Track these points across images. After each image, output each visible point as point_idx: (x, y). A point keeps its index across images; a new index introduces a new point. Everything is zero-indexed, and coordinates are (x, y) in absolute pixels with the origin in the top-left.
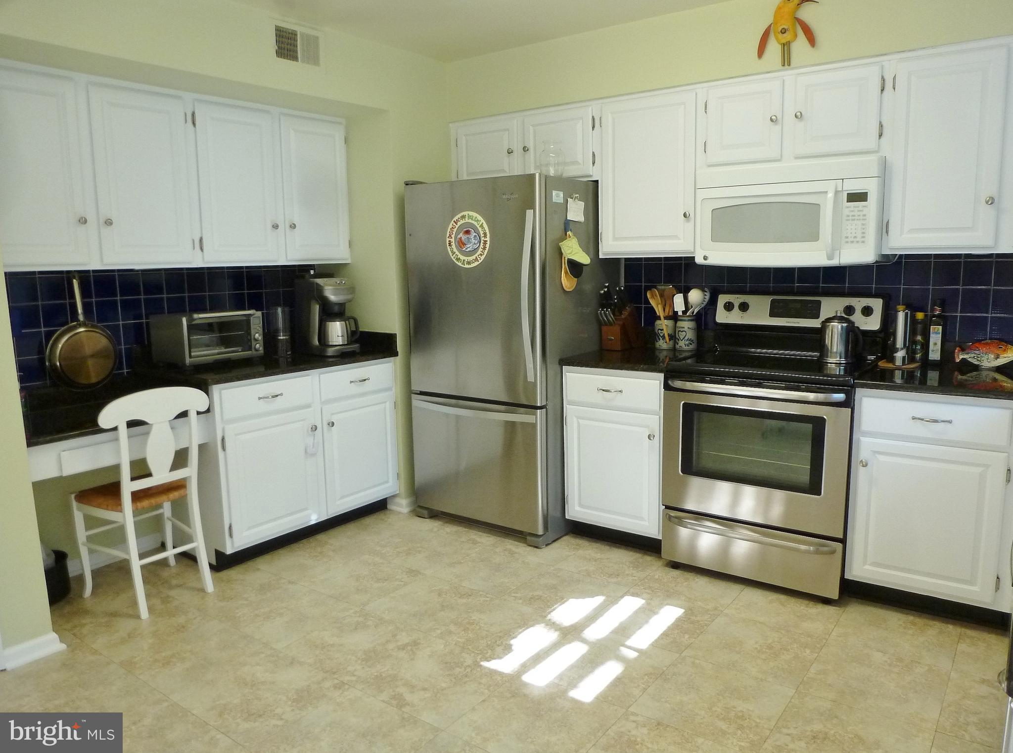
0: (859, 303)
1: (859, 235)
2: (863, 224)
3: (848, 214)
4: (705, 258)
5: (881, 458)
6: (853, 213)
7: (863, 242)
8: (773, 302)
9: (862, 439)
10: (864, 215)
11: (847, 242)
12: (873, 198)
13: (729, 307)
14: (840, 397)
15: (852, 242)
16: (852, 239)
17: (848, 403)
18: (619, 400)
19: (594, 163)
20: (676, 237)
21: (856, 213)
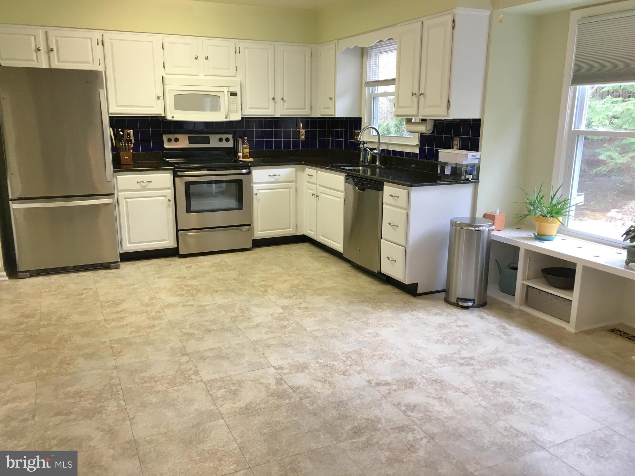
0: (224, 137)
1: (235, 110)
2: (236, 105)
3: (231, 101)
4: (173, 117)
5: (260, 191)
6: (232, 101)
7: (237, 112)
8: (189, 137)
9: (254, 185)
10: (237, 102)
11: (231, 112)
12: (239, 95)
13: (169, 140)
14: (244, 171)
15: (233, 112)
16: (233, 111)
17: (249, 173)
18: (150, 186)
19: (100, 64)
20: (152, 107)
21: (234, 101)
